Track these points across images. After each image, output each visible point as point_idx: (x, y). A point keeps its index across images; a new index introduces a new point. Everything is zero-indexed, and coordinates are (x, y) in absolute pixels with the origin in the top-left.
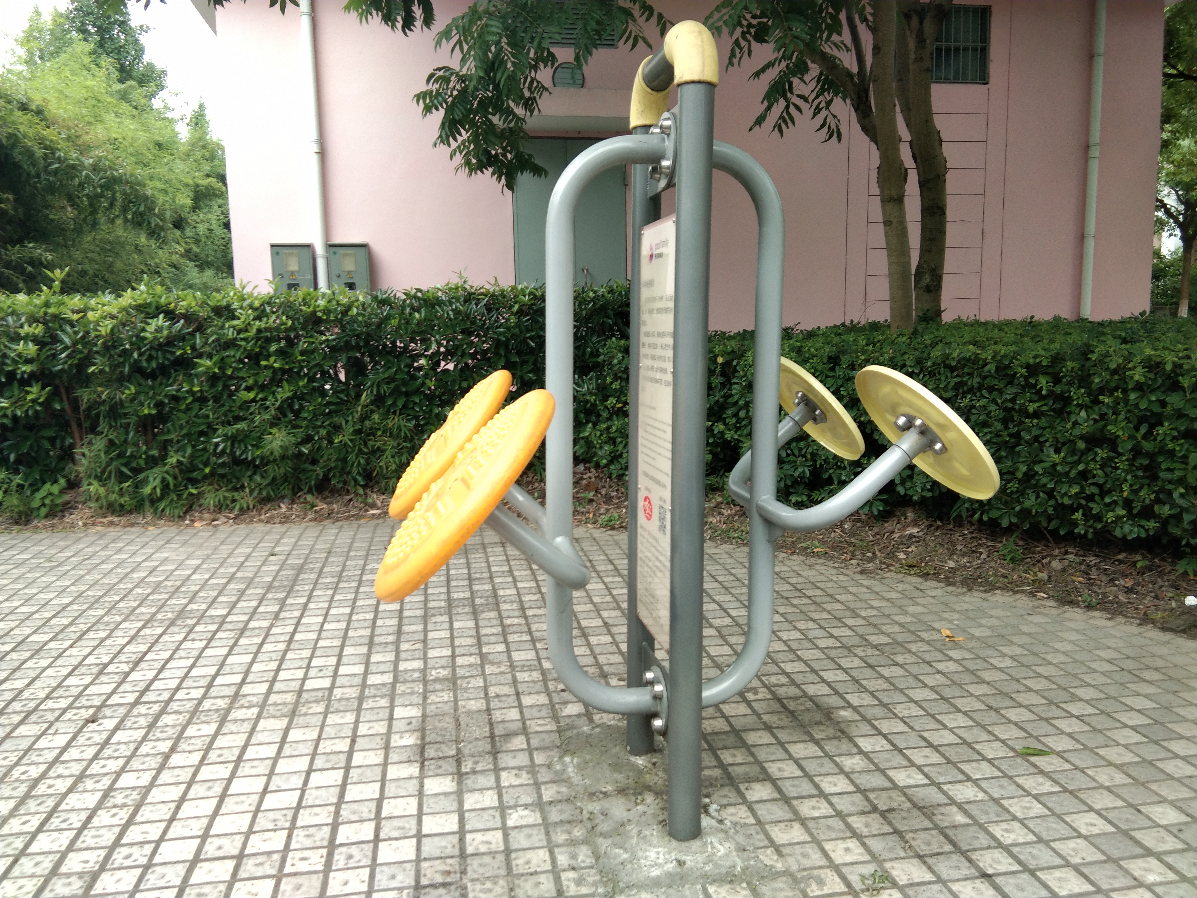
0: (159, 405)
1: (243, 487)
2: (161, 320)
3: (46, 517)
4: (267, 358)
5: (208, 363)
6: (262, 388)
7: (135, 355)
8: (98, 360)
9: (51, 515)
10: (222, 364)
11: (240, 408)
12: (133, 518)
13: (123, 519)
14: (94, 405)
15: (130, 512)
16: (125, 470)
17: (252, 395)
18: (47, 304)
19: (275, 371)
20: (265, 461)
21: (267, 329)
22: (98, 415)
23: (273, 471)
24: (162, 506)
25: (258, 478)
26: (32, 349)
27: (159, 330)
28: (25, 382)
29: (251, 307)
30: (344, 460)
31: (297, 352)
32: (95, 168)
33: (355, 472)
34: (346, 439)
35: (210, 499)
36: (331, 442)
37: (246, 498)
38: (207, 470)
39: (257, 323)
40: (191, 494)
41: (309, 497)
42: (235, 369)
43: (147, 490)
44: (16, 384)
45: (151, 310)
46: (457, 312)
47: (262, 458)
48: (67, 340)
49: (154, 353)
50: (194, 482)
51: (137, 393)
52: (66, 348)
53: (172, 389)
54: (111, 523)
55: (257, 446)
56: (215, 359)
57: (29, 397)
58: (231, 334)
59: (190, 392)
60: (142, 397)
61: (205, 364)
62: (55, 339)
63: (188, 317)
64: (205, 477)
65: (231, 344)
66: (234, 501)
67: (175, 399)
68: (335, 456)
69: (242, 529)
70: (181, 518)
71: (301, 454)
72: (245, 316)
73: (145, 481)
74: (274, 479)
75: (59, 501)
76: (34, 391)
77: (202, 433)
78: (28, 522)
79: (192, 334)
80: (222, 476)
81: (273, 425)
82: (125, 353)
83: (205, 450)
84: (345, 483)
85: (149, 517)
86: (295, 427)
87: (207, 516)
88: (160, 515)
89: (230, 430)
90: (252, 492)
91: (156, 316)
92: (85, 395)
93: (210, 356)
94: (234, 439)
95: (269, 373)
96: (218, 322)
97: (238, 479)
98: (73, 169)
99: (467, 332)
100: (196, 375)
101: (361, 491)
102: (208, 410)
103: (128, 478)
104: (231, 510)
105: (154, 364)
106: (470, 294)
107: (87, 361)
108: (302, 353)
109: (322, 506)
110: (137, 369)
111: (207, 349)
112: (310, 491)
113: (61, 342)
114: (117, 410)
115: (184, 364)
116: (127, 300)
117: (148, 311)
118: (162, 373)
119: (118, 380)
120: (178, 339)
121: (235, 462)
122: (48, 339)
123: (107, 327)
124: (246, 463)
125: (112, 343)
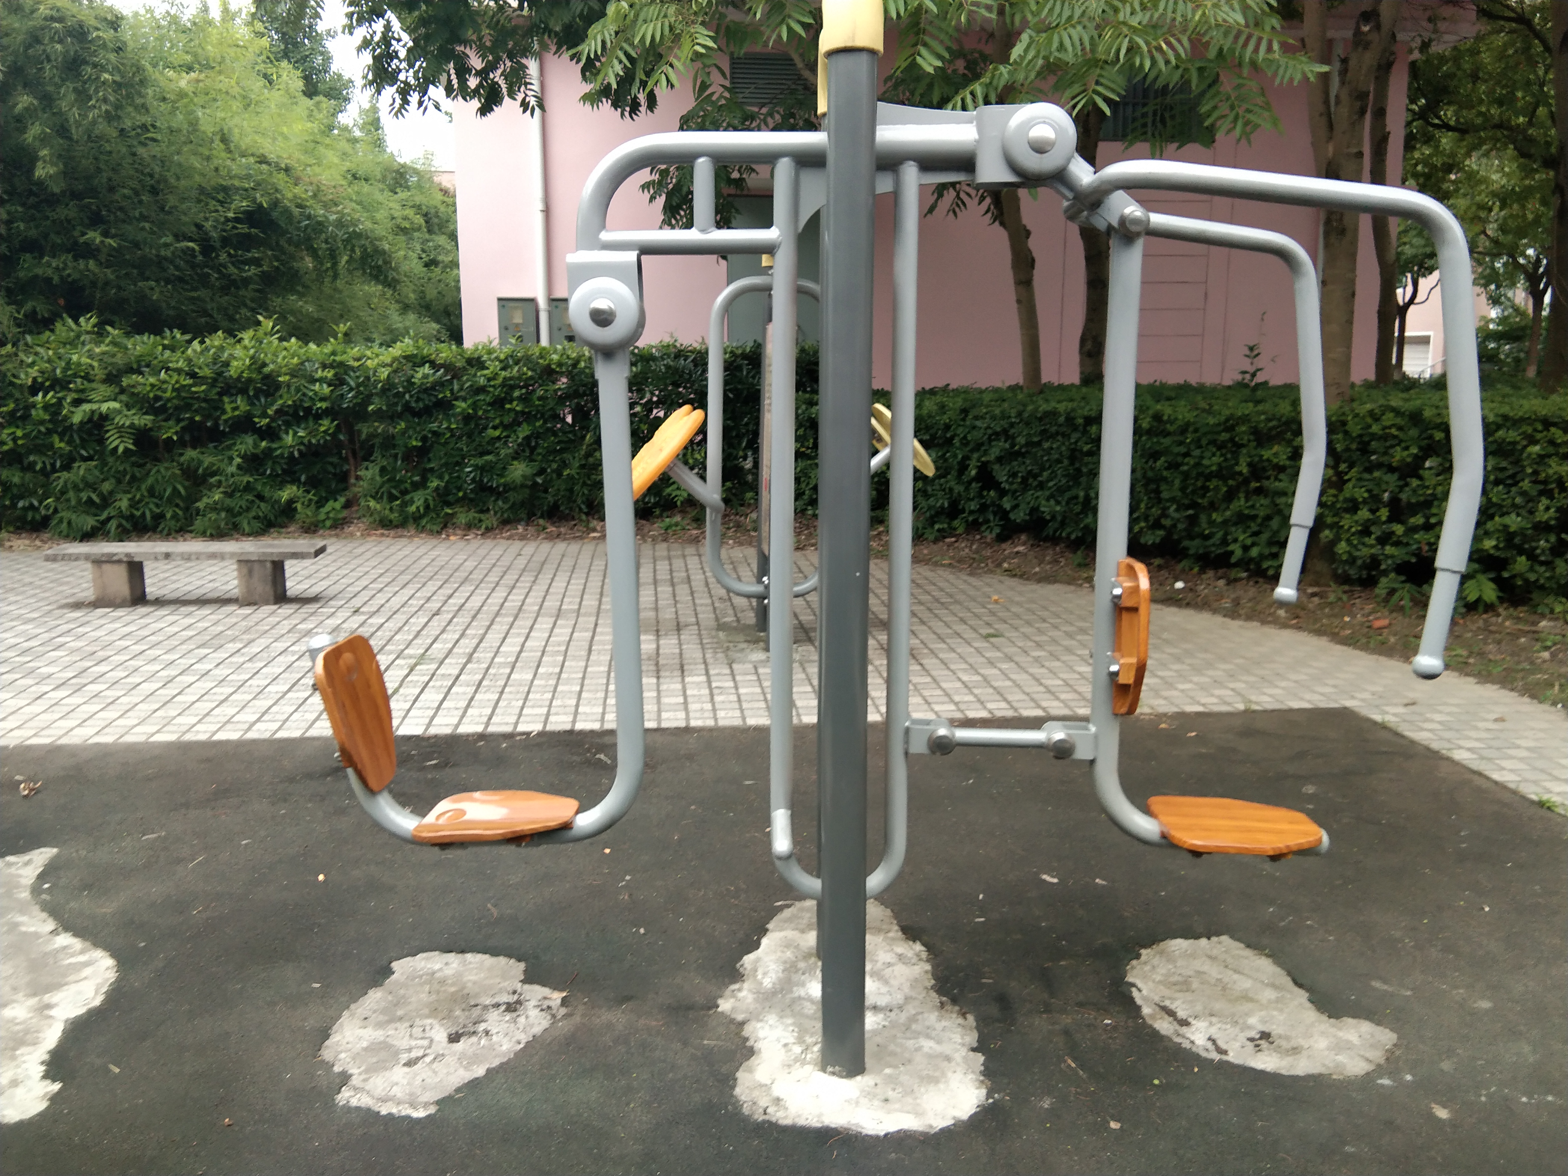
0: (424, 439)
1: (488, 510)
2: (426, 369)
3: (331, 528)
4: (511, 402)
5: (463, 405)
6: (506, 427)
7: (407, 396)
8: (376, 400)
9: (334, 526)
10: (474, 405)
11: (488, 443)
12: (400, 531)
13: (392, 533)
14: (371, 436)
15: (397, 527)
16: (394, 492)
17: (497, 433)
18: (334, 353)
19: (517, 412)
20: (508, 488)
21: (511, 378)
22: (373, 446)
23: (513, 496)
24: (424, 522)
25: (500, 503)
26: (326, 390)
27: (425, 376)
28: (318, 416)
29: (497, 358)
30: (571, 491)
31: (535, 397)
32: (340, 224)
33: (579, 501)
34: (573, 472)
35: (463, 518)
36: (560, 475)
37: (491, 519)
38: (461, 494)
39: (503, 373)
40: (447, 514)
41: (541, 521)
42: (486, 411)
43: (413, 509)
44: (311, 419)
45: (418, 361)
46: (668, 367)
47: (505, 485)
48: (352, 384)
49: (421, 396)
50: (449, 504)
51: (407, 428)
52: (351, 389)
53: (434, 426)
54: (382, 535)
55: (501, 476)
56: (469, 402)
57: (322, 429)
58: (482, 381)
59: (448, 428)
60: (411, 432)
61: (461, 406)
62: (342, 382)
63: (448, 367)
64: (459, 500)
65: (482, 390)
66: (480, 521)
67: (435, 433)
68: (563, 487)
69: (489, 543)
70: (439, 533)
71: (535, 484)
72: (493, 367)
73: (412, 502)
74: (514, 504)
75: (341, 516)
76: (326, 424)
77: (457, 464)
78: (315, 532)
79: (450, 382)
80: (471, 500)
81: (514, 459)
82: (398, 395)
83: (459, 477)
84: (571, 509)
85: (413, 532)
86: (532, 460)
87: (459, 532)
88: (421, 529)
89: (480, 461)
90: (496, 513)
91: (423, 365)
92: (364, 429)
93: (464, 400)
94: (482, 469)
95: (512, 415)
96: (472, 371)
97: (484, 503)
98: (320, 226)
99: (676, 385)
100: (454, 415)
101: (584, 517)
102: (462, 445)
103: (397, 499)
104: (479, 528)
105: (421, 405)
106: (680, 351)
107: (367, 400)
108: (540, 399)
109: (551, 529)
110: (407, 407)
111: (462, 394)
112: (542, 517)
113: (348, 384)
114: (389, 442)
115: (444, 406)
116: (396, 351)
117: (416, 360)
118: (427, 412)
119: (392, 417)
120: (440, 384)
121: (483, 489)
122: (338, 382)
123: (384, 373)
124: (491, 490)
125: (388, 386)
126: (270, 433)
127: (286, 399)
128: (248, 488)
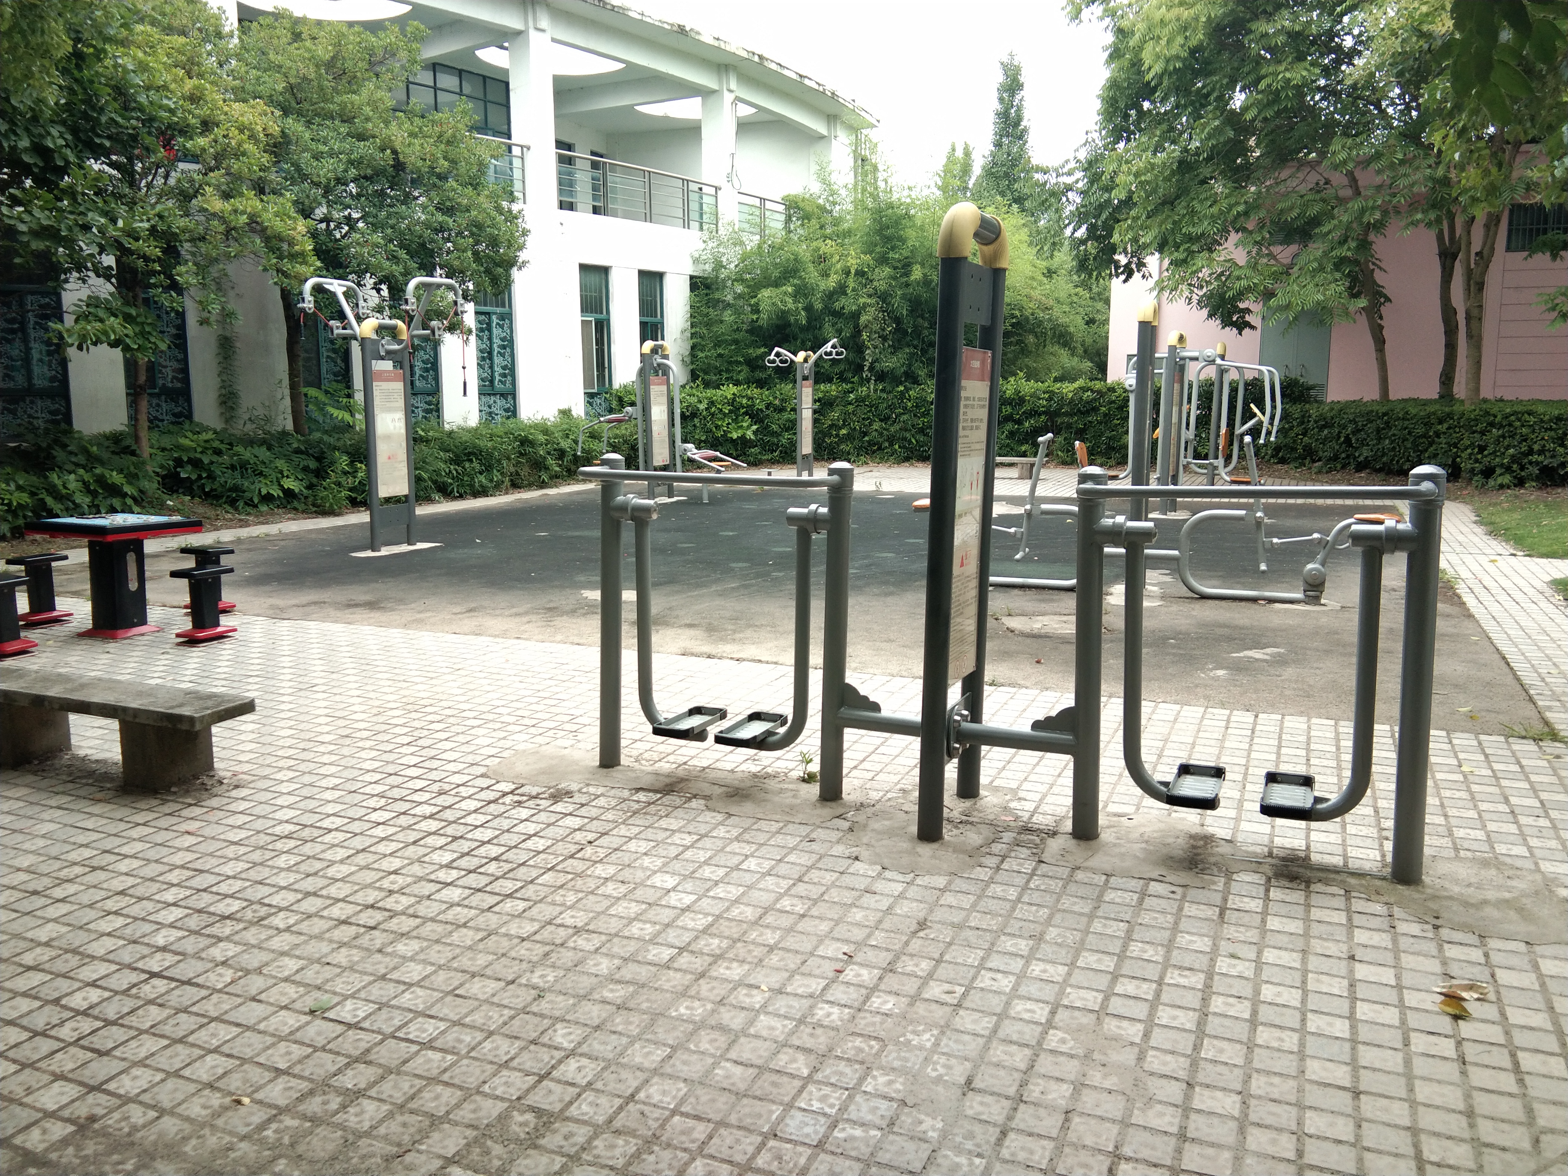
0: (1085, 424)
2: (1089, 393)
7: (1079, 405)
8: (1066, 407)
10: (1109, 409)
14: (1062, 424)
17: (1119, 422)
18: (1049, 386)
22: (1062, 428)
23: (1123, 451)
25: (1117, 454)
26: (1045, 403)
27: (1088, 396)
28: (1040, 414)
32: (1050, 320)
35: (1100, 461)
37: (1112, 462)
38: (1100, 450)
39: (1124, 394)
42: (1114, 412)
44: (1037, 415)
45: (1086, 389)
47: (1120, 446)
48: (1056, 400)
49: (1086, 405)
50: (1094, 455)
51: (1078, 420)
52: (1055, 402)
53: (1090, 419)
55: (1119, 442)
56: (1107, 408)
57: (1041, 420)
58: (1113, 398)
59: (1096, 420)
60: (1079, 422)
61: (1103, 409)
62: (1052, 399)
63: (1099, 392)
64: (1099, 453)
65: (1114, 402)
66: (1108, 463)
67: (1090, 422)
72: (1120, 390)
74: (1123, 455)
76: (1043, 418)
77: (1099, 436)
79: (1099, 398)
80: (1104, 453)
81: (1125, 434)
82: (1076, 405)
83: (1099, 443)
89: (1110, 435)
90: (1115, 459)
91: (1088, 391)
93: (1105, 407)
94: (1110, 438)
96: (1110, 393)
98: (1040, 323)
100: (1099, 414)
105: (1085, 409)
107: (1062, 407)
110: (1079, 410)
111: (1104, 404)
113: (1054, 400)
114: (1069, 426)
115: (1095, 409)
116: (1076, 385)
117: (1084, 389)
118: (1087, 413)
119: (1071, 415)
120: (1095, 400)
121: (1111, 448)
122: (1050, 399)
123: (1070, 395)
124: (1114, 449)
125: (1072, 400)
126: (1019, 422)
127: (1027, 407)
128: (1008, 445)
